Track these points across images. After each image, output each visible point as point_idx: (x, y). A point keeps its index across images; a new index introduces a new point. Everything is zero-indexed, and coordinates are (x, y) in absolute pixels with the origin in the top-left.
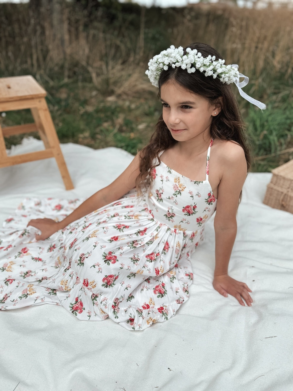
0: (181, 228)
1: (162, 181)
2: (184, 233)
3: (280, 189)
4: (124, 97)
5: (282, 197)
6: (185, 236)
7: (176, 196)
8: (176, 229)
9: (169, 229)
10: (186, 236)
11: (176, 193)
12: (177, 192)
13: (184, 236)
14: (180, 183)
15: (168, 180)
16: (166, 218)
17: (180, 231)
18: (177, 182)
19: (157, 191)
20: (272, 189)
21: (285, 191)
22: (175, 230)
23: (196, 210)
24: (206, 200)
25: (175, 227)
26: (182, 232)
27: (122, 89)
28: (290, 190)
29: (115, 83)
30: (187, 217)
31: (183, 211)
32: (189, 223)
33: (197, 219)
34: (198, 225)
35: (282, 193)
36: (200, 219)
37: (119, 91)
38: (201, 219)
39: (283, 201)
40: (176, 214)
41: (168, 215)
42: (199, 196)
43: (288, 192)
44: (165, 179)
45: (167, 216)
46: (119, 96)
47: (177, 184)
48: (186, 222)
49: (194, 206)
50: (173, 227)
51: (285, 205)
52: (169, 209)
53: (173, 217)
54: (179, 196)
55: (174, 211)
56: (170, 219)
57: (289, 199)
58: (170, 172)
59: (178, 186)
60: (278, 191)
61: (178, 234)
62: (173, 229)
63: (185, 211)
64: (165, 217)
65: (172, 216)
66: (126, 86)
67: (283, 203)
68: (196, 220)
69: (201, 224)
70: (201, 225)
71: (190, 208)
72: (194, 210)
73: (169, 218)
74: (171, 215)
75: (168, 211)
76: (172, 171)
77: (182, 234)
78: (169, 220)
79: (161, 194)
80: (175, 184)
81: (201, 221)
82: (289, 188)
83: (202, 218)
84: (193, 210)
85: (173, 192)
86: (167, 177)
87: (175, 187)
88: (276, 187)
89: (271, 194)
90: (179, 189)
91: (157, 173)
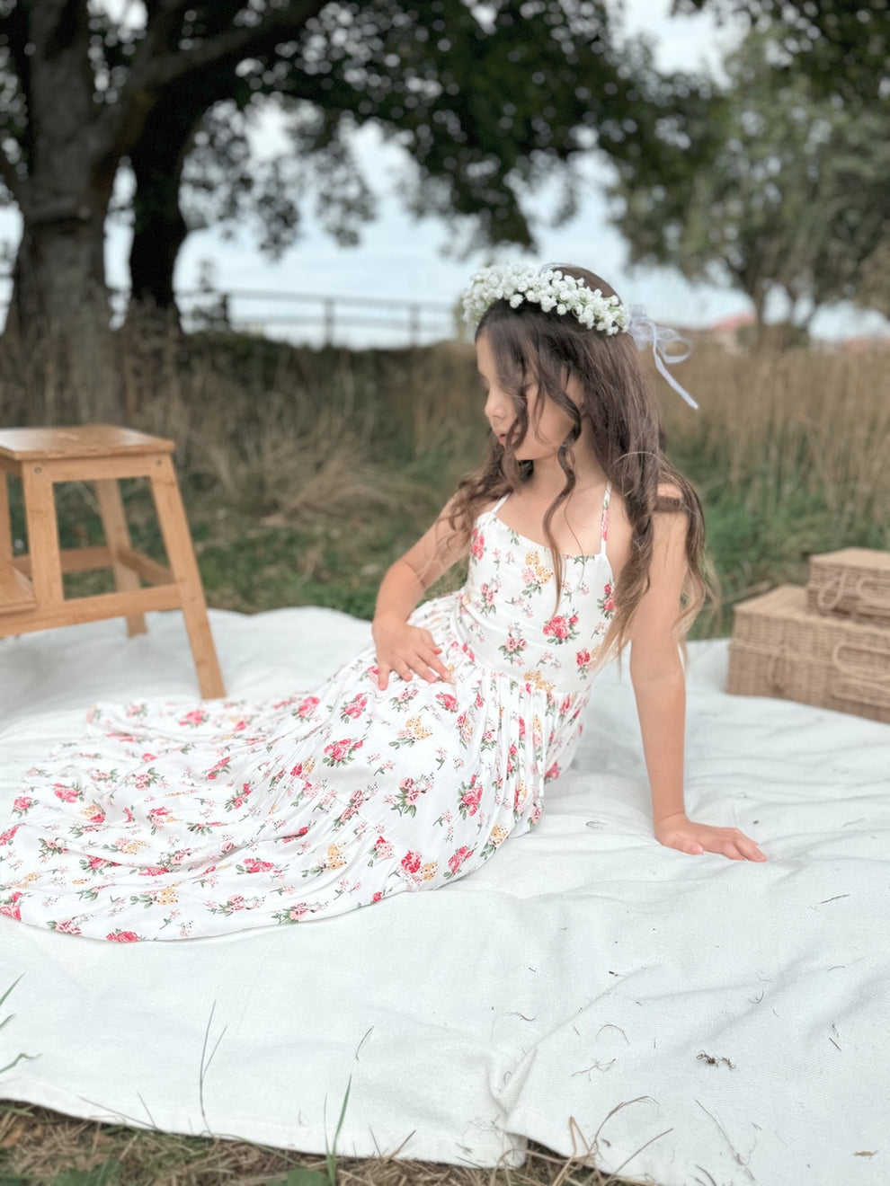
0: (542, 680)
1: (497, 562)
2: (549, 696)
3: (762, 649)
4: (308, 515)
5: (771, 667)
6: (551, 703)
7: (530, 597)
8: (530, 682)
9: (513, 684)
10: (554, 704)
11: (529, 589)
12: (531, 585)
13: (548, 702)
14: (540, 565)
15: (510, 560)
16: (505, 654)
17: (538, 690)
18: (533, 562)
19: (486, 586)
20: (742, 651)
21: (776, 652)
22: (528, 687)
23: (576, 628)
24: (601, 602)
25: (528, 677)
26: (544, 693)
27: (303, 496)
28: (786, 646)
29: (283, 484)
30: (554, 649)
31: (546, 630)
32: (558, 664)
33: (578, 654)
34: (580, 675)
35: (769, 657)
36: (584, 656)
37: (291, 502)
38: (588, 657)
39: (774, 676)
40: (528, 642)
41: (508, 647)
42: (585, 593)
43: (783, 651)
44: (503, 558)
45: (506, 650)
46: (294, 514)
47: (532, 567)
48: (552, 664)
49: (571, 616)
50: (522, 679)
51: (782, 685)
52: (511, 629)
53: (522, 650)
54: (535, 594)
55: (524, 635)
56: (514, 655)
57: (788, 668)
58: (517, 543)
59: (535, 573)
60: (759, 655)
61: (534, 696)
62: (522, 684)
63: (551, 632)
64: (502, 652)
65: (518, 647)
66: (311, 489)
67: (778, 681)
68: (576, 659)
69: (587, 671)
70: (585, 674)
71: (562, 623)
72: (571, 628)
73: (511, 653)
74: (515, 647)
75: (510, 635)
76: (521, 539)
77: (545, 699)
78: (512, 661)
79: (494, 594)
80: (526, 567)
81: (587, 663)
82: (782, 642)
83: (590, 653)
84: (568, 629)
85: (523, 586)
86: (508, 554)
87: (527, 575)
88: (750, 647)
89: (742, 667)
90: (538, 578)
91: (485, 545)
